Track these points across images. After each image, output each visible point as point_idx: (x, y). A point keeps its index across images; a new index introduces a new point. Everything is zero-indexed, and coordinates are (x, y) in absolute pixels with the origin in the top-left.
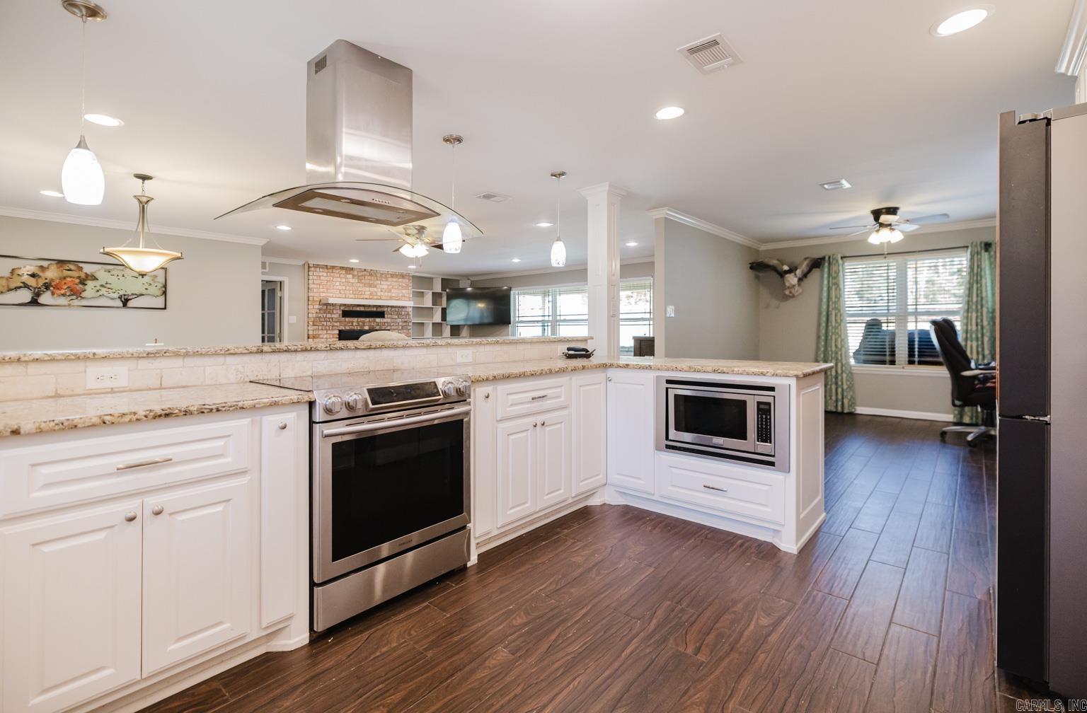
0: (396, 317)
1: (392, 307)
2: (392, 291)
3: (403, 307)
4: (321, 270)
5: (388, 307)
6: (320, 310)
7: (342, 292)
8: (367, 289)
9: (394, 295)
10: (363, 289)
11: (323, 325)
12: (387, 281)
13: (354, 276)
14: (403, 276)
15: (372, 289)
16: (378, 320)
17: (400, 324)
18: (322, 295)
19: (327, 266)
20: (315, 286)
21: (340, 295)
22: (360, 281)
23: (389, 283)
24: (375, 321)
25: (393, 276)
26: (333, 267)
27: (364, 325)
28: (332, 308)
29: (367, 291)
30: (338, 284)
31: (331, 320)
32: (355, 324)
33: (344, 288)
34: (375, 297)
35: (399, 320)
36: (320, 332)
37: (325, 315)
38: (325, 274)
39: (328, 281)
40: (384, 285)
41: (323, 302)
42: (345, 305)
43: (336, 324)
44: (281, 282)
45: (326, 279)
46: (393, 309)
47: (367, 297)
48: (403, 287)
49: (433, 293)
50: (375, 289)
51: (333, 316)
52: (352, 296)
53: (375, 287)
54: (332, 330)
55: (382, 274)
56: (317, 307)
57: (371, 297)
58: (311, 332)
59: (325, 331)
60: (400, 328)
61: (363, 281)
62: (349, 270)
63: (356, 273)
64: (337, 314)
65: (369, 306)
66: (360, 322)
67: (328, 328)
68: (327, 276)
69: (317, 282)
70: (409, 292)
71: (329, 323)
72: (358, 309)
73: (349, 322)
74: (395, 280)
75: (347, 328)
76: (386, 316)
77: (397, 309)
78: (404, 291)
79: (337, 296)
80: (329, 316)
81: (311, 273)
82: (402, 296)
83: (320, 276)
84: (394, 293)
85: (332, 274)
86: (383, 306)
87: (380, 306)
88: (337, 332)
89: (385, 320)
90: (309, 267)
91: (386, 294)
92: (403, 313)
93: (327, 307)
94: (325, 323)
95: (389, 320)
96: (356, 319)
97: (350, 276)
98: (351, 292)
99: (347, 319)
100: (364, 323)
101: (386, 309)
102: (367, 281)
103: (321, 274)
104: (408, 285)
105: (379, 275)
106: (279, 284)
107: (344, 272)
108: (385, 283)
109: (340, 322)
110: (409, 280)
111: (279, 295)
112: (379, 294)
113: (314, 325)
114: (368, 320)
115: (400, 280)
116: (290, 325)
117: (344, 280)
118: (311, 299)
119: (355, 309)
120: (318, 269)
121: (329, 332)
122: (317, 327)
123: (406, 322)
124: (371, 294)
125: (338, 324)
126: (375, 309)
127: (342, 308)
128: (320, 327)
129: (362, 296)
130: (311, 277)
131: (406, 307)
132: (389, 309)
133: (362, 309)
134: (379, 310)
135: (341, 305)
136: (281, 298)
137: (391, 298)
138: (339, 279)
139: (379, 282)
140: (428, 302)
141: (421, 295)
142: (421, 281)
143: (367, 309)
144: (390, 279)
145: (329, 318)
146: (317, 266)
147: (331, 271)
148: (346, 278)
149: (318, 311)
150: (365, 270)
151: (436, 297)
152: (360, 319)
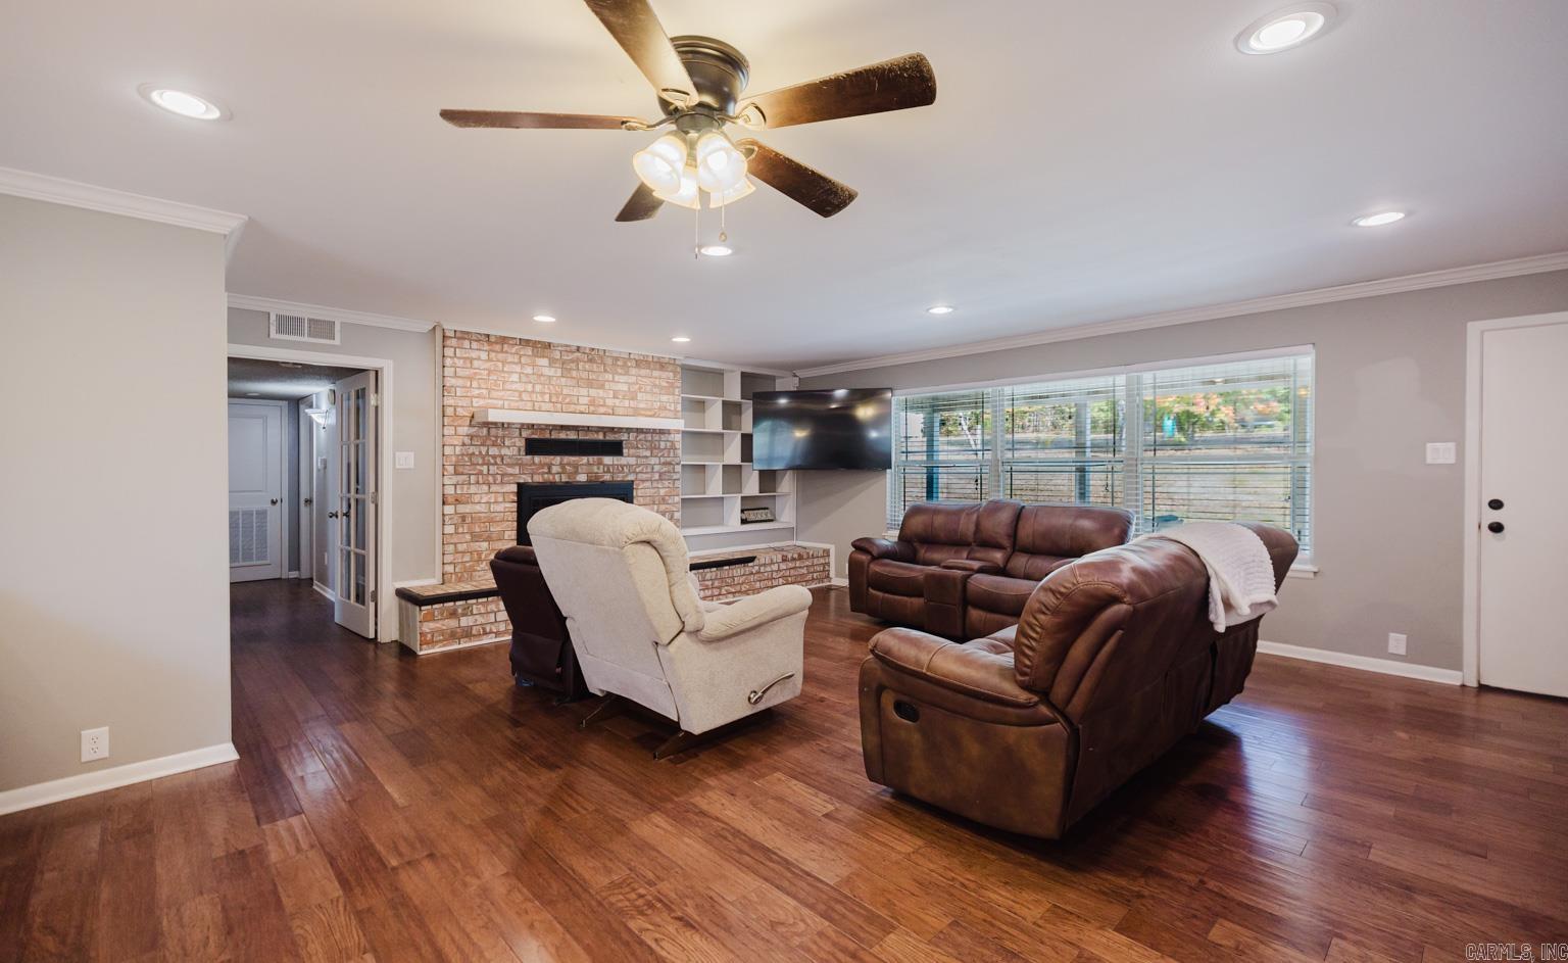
0: (648, 453)
1: (639, 431)
2: (640, 395)
3: (662, 432)
4: (475, 345)
5: (629, 430)
6: (472, 437)
7: (525, 397)
8: (584, 391)
9: (642, 405)
10: (575, 391)
11: (480, 473)
12: (627, 373)
13: (552, 361)
14: (662, 365)
15: (593, 392)
16: (608, 460)
17: (657, 468)
18: (477, 403)
19: (488, 336)
20: (460, 382)
21: (521, 405)
22: (566, 372)
23: (633, 379)
24: (600, 463)
25: (640, 363)
26: (503, 340)
27: (576, 473)
28: (500, 432)
29: (584, 395)
30: (515, 377)
31: (498, 460)
32: (555, 469)
33: (529, 387)
34: (602, 410)
35: (653, 461)
36: (473, 489)
37: (484, 450)
38: (484, 355)
39: (490, 372)
40: (622, 382)
41: (478, 419)
42: (532, 426)
43: (510, 470)
44: (377, 372)
45: (487, 365)
46: (641, 436)
47: (582, 408)
48: (662, 388)
49: (724, 403)
50: (601, 392)
51: (504, 451)
52: (545, 406)
53: (602, 387)
54: (502, 483)
55: (617, 359)
56: (464, 430)
57: (594, 406)
58: (450, 490)
59: (485, 488)
60: (657, 476)
61: (574, 373)
62: (542, 347)
63: (557, 355)
64: (514, 447)
65: (588, 429)
66: (569, 464)
67: (491, 479)
68: (489, 360)
69: (467, 372)
70: (674, 400)
71: (493, 469)
72: (563, 436)
73: (542, 465)
74: (643, 372)
75: (538, 479)
76: (625, 451)
77: (649, 437)
78: (664, 398)
79: (513, 404)
80: (493, 451)
81: (449, 352)
82: (660, 408)
83: (471, 360)
84: (643, 400)
85: (500, 356)
86: (620, 430)
87: (612, 430)
88: (514, 488)
89: (622, 460)
90: (444, 337)
91: (626, 403)
92: (663, 445)
93: (490, 431)
94: (485, 469)
95: (632, 461)
96: (558, 458)
97: (544, 362)
98: (547, 397)
99: (537, 459)
100: (576, 466)
101: (624, 437)
102: (584, 375)
103: (474, 354)
104: (672, 385)
105: (609, 361)
106: (372, 375)
107: (529, 351)
108: (623, 379)
109: (520, 465)
110: (675, 372)
111: (373, 402)
112: (610, 402)
113: (456, 473)
114: (584, 459)
115: (656, 373)
116: (399, 473)
117: (529, 370)
118: (449, 411)
119: (555, 435)
120: (466, 344)
121: (494, 488)
122: (465, 477)
123: (670, 464)
124: (592, 403)
125: (516, 470)
126: (600, 437)
127: (525, 434)
128: (473, 479)
129: (573, 407)
130: (448, 362)
131: (668, 432)
132: (632, 436)
133: (572, 436)
134: (610, 437)
135: (523, 426)
136: (377, 408)
137: (636, 412)
138: (518, 368)
139: (609, 377)
140: (714, 421)
141: (700, 406)
142: (700, 378)
143: (582, 437)
144: (633, 371)
145: (494, 457)
146: (463, 336)
147: (498, 347)
148: (534, 366)
149: (467, 440)
150: (578, 349)
151: (731, 410)
152: (567, 459)
